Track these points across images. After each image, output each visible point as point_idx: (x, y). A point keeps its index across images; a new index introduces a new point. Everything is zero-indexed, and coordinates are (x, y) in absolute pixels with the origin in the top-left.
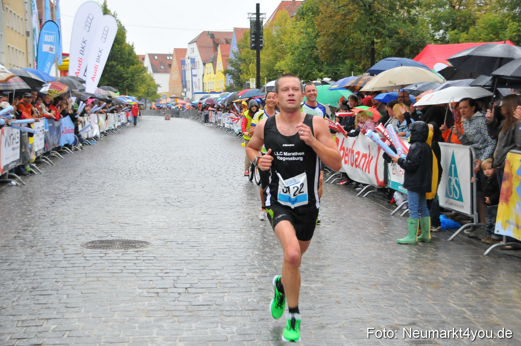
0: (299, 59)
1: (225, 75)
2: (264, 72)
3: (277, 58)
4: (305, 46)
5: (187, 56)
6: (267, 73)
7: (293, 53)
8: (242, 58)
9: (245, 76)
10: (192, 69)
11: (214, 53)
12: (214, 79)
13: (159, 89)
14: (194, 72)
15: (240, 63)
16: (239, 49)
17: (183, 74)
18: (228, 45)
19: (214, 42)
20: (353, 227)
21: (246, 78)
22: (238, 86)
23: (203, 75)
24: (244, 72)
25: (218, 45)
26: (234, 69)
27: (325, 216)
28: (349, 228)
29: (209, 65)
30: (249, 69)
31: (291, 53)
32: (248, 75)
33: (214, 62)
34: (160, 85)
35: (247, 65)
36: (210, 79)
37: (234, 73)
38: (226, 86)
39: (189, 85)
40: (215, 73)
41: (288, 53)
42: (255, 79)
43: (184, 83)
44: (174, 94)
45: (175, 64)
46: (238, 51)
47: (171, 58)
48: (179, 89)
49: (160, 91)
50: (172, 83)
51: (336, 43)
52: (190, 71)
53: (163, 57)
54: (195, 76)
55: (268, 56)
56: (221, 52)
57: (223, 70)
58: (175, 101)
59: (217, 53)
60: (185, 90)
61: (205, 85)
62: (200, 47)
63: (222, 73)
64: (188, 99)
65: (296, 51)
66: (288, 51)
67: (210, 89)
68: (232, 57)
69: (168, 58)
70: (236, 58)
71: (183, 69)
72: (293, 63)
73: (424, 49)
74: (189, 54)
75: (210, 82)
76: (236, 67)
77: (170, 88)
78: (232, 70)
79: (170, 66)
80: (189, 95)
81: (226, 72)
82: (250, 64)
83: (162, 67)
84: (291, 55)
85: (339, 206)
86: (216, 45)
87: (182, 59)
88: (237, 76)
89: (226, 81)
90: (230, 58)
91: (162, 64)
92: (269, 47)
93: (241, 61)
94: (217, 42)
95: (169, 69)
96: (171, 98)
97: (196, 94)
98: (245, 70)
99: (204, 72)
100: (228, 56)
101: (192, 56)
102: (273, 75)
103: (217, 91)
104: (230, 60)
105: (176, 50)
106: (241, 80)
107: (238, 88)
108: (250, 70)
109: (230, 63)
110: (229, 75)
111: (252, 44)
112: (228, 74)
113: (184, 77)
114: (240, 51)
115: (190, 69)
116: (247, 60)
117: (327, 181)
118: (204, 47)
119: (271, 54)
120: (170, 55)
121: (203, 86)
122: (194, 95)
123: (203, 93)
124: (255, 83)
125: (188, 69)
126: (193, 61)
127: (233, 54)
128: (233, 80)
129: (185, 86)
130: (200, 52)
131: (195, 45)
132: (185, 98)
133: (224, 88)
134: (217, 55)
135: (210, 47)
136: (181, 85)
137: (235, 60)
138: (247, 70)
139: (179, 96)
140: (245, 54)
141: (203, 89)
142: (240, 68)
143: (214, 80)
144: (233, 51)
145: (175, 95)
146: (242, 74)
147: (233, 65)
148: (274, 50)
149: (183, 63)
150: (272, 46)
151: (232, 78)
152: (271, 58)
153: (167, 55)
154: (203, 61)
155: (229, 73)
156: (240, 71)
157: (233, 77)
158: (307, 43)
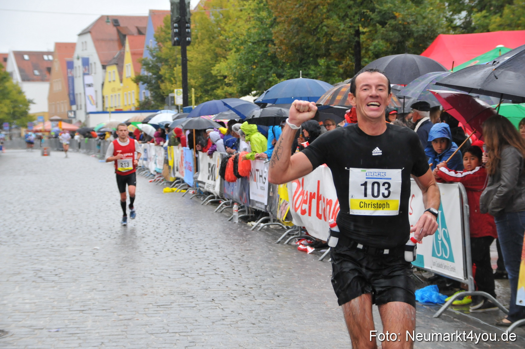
0: (247, 59)
1: (138, 84)
2: (198, 78)
3: (216, 58)
4: (257, 38)
5: (76, 55)
6: (202, 80)
7: (238, 50)
8: (163, 57)
9: (168, 84)
10: (84, 74)
11: (120, 49)
12: (119, 90)
13: (32, 106)
14: (88, 79)
15: (159, 64)
16: (158, 42)
17: (70, 82)
18: (141, 37)
19: (119, 32)
20: (305, 302)
21: (169, 88)
22: (158, 101)
23: (103, 85)
24: (165, 78)
25: (125, 36)
26: (151, 74)
27: (267, 289)
28: (300, 304)
29: (113, 69)
30: (173, 74)
31: (234, 50)
32: (172, 84)
33: (119, 63)
34: (34, 101)
35: (171, 68)
36: (113, 90)
37: (150, 81)
38: (138, 102)
39: (80, 100)
40: (121, 81)
41: (231, 49)
42: (181, 90)
43: (71, 96)
44: (56, 114)
45: (56, 67)
46: (156, 46)
47: (51, 58)
48: (64, 107)
49: (33, 110)
50: (52, 98)
51: (301, 35)
52: (81, 78)
53: (37, 56)
54: (90, 85)
55: (203, 54)
56: (131, 47)
57: (133, 76)
58: (57, 125)
59: (124, 50)
60: (74, 107)
61: (105, 99)
62: (96, 41)
63: (133, 80)
64: (80, 122)
65: (242, 47)
66: (231, 45)
67: (113, 105)
68: (147, 56)
69: (46, 57)
70: (154, 57)
71: (70, 75)
72: (239, 65)
73: (435, 41)
74: (79, 52)
75: (113, 94)
76: (154, 71)
77: (50, 106)
78: (147, 76)
79: (49, 70)
80: (81, 116)
81: (139, 80)
82: (175, 66)
83: (36, 72)
84: (235, 52)
85: (292, 275)
86: (122, 38)
87: (68, 59)
88: (155, 85)
89: (139, 93)
90: (144, 57)
91: (36, 67)
92: (204, 39)
93: (161, 62)
94: (124, 33)
95: (48, 75)
96: (52, 120)
97: (91, 115)
98: (167, 76)
99: (104, 79)
100: (142, 54)
101: (85, 55)
102: (212, 84)
103: (125, 110)
104: (143, 60)
105: (58, 45)
106: (161, 91)
107: (158, 104)
108: (175, 75)
109: (144, 65)
110: (143, 84)
111: (175, 37)
112: (141, 83)
113: (71, 88)
114: (160, 46)
115: (81, 74)
116: (170, 60)
117: (279, 240)
118: (103, 40)
119: (208, 50)
120: (48, 53)
121: (103, 102)
122: (88, 116)
123: (104, 112)
124: (181, 96)
125: (78, 75)
126: (86, 62)
127: (148, 51)
128: (151, 90)
129: (73, 102)
130: (97, 48)
131: (88, 38)
132: (74, 121)
133: (137, 105)
134: (124, 52)
135: (112, 40)
136: (67, 101)
137: (152, 61)
138: (171, 76)
139: (65, 118)
140: (168, 51)
141: (103, 105)
142: (161, 73)
143: (120, 92)
144: (148, 47)
145: (59, 116)
146: (163, 82)
147: (149, 69)
148: (211, 45)
149: (70, 65)
150: (209, 38)
151: (148, 89)
152: (208, 56)
153: (43, 53)
154: (101, 62)
155: (142, 80)
156: (160, 78)
157: (149, 86)
158: (260, 34)
